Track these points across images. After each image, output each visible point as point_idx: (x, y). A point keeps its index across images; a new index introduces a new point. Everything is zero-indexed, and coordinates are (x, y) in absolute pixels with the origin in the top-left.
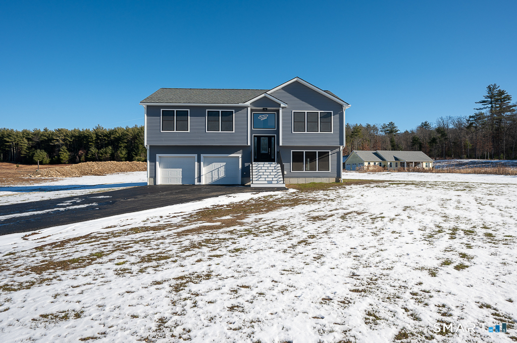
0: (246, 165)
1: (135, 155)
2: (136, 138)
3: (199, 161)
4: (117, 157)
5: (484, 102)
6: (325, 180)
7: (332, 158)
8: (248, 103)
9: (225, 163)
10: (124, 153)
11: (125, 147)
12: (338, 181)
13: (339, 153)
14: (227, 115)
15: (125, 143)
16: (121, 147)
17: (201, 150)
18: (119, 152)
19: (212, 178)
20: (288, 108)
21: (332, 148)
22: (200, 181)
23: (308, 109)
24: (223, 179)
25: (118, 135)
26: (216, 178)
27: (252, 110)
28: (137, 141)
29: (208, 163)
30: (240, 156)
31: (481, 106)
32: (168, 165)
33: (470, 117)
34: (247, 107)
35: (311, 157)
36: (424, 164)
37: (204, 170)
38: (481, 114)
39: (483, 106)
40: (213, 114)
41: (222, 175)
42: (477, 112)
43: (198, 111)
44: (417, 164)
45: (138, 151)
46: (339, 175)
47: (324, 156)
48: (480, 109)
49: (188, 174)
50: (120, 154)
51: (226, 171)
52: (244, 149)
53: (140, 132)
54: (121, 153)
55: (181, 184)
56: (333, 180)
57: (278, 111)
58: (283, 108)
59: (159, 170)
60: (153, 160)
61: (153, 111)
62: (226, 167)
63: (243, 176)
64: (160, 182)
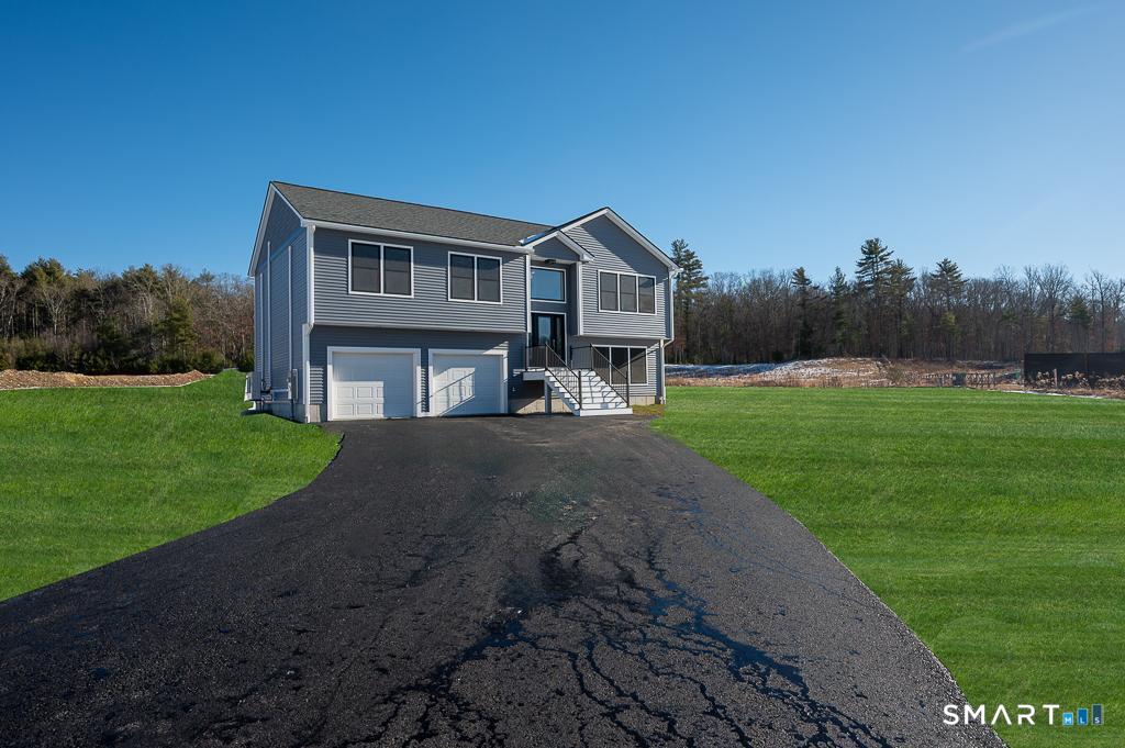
0: (516, 372)
3: (425, 365)
7: (650, 360)
8: (530, 247)
9: (473, 370)
13: (658, 352)
14: (489, 266)
17: (428, 340)
19: (448, 402)
20: (597, 260)
21: (650, 342)
22: (427, 409)
23: (622, 269)
24: (470, 402)
26: (455, 401)
27: (532, 262)
29: (440, 370)
30: (505, 353)
32: (354, 374)
34: (523, 255)
35: (620, 357)
37: (436, 382)
40: (461, 264)
41: (468, 394)
43: (431, 253)
46: (659, 392)
47: (638, 356)
49: (399, 393)
51: (476, 386)
52: (512, 339)
55: (381, 416)
56: (651, 401)
58: (584, 263)
59: (335, 388)
60: (319, 360)
61: (329, 242)
62: (476, 378)
63: (511, 396)
64: (334, 414)
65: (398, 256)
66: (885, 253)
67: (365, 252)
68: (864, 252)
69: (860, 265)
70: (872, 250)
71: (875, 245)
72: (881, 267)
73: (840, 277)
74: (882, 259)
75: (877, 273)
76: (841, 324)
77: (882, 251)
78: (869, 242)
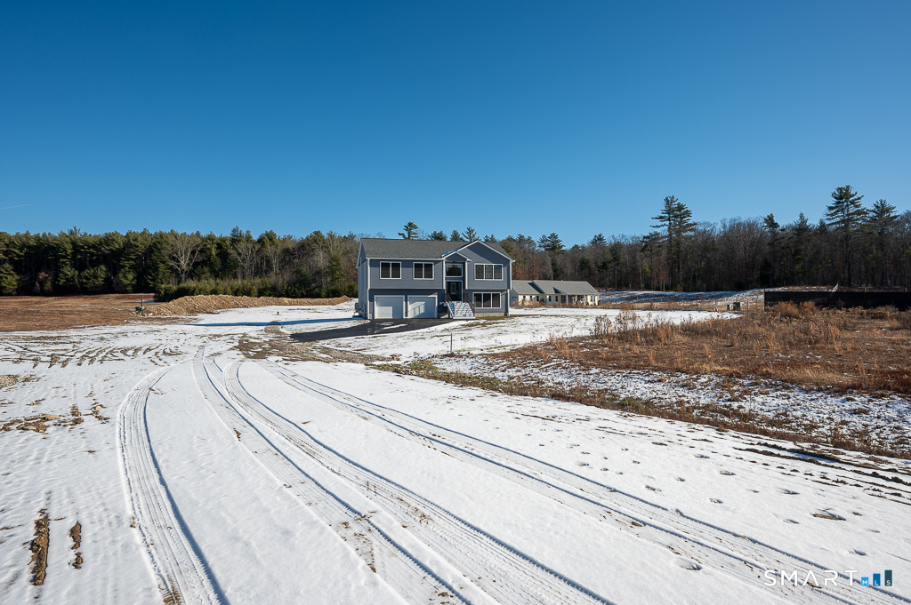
0: (440, 303)
1: (151, 280)
2: (152, 251)
3: (406, 301)
4: (117, 284)
5: (661, 218)
6: (497, 315)
7: (502, 298)
8: (444, 258)
9: (424, 302)
10: (130, 276)
11: (132, 267)
12: (506, 315)
13: (506, 294)
14: (429, 267)
15: (132, 259)
16: (124, 267)
17: (407, 292)
18: (121, 275)
19: (415, 314)
20: (472, 262)
21: (502, 291)
22: (407, 316)
23: (486, 263)
24: (423, 314)
25: (117, 246)
26: (417, 314)
27: (446, 263)
28: (154, 257)
29: (412, 302)
30: (436, 296)
31: (658, 222)
32: (383, 304)
33: (645, 237)
34: (442, 261)
35: (487, 297)
36: (589, 297)
37: (410, 307)
38: (657, 234)
39: (660, 224)
40: (418, 266)
41: (422, 311)
42: (653, 231)
43: (407, 264)
44: (580, 297)
45: (158, 275)
46: (507, 311)
47: (496, 297)
48: (658, 227)
49: (398, 311)
50: (123, 280)
51: (426, 308)
52: (439, 292)
53: (159, 242)
54: (126, 278)
55: (391, 317)
56: (503, 314)
57: (464, 264)
58: (468, 261)
59: (376, 308)
60: (372, 300)
61: (374, 263)
62: (425, 305)
63: (439, 312)
64: (376, 317)
65: (396, 266)
66: (855, 197)
67: (385, 266)
68: (835, 198)
69: (831, 208)
70: (843, 196)
71: (847, 190)
72: (852, 209)
73: (803, 221)
74: (852, 203)
75: (848, 215)
76: (799, 259)
77: (852, 196)
78: (840, 189)
